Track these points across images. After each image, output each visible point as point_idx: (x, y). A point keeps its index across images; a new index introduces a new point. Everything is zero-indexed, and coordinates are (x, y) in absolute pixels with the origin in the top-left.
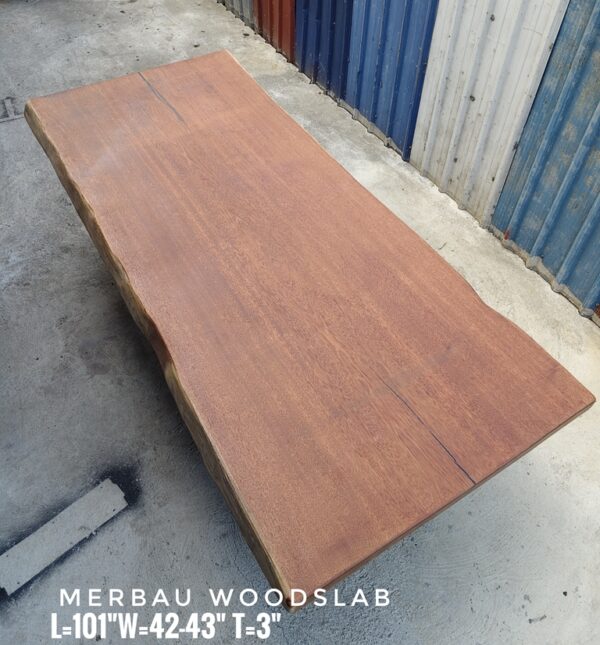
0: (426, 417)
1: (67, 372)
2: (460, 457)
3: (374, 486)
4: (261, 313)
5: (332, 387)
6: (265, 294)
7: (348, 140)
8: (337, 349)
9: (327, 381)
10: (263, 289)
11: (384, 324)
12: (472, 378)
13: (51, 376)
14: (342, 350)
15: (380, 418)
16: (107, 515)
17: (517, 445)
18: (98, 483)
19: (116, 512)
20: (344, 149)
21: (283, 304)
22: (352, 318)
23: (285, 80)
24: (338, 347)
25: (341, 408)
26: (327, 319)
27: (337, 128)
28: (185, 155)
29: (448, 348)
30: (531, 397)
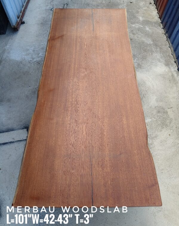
0: (95, 174)
1: (34, 94)
2: (95, 195)
3: (61, 187)
4: (70, 109)
5: (73, 145)
6: (75, 103)
7: (162, 54)
8: (84, 134)
9: (72, 143)
10: (76, 101)
11: (105, 133)
12: (121, 170)
13: (30, 93)
14: (85, 135)
15: (79, 165)
16: (20, 138)
17: (118, 203)
18: (23, 129)
19: (23, 139)
20: (158, 57)
21: (78, 109)
22: (96, 125)
23: (154, 24)
24: (84, 133)
25: (70, 154)
26: (88, 121)
27: (161, 48)
28: (86, 43)
29: (121, 154)
30: (137, 190)
